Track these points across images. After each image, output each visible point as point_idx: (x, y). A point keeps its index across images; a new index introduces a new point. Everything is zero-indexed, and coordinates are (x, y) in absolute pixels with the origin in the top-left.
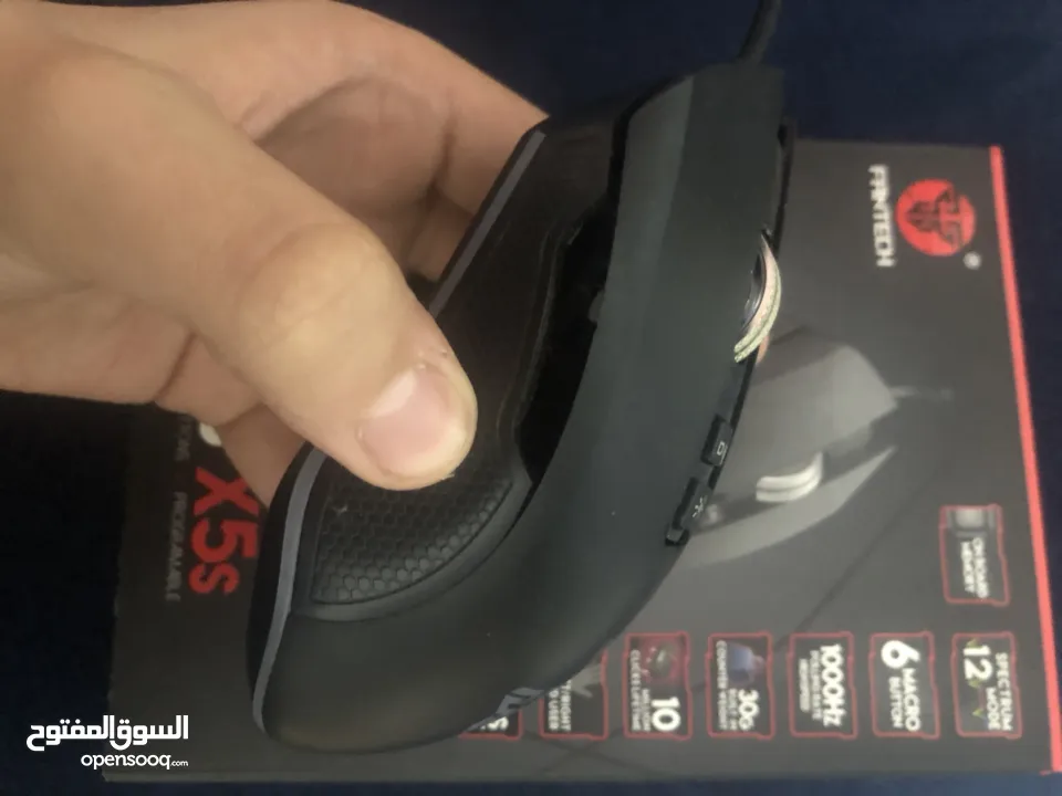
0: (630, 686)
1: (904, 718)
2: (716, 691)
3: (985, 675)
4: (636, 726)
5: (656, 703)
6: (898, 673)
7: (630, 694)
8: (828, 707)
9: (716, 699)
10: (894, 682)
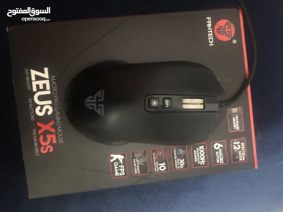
0: (153, 161)
1: (220, 161)
2: (174, 160)
3: (238, 149)
4: (156, 170)
5: (160, 165)
6: (218, 150)
7: (153, 163)
8: (202, 160)
9: (174, 162)
10: (217, 153)
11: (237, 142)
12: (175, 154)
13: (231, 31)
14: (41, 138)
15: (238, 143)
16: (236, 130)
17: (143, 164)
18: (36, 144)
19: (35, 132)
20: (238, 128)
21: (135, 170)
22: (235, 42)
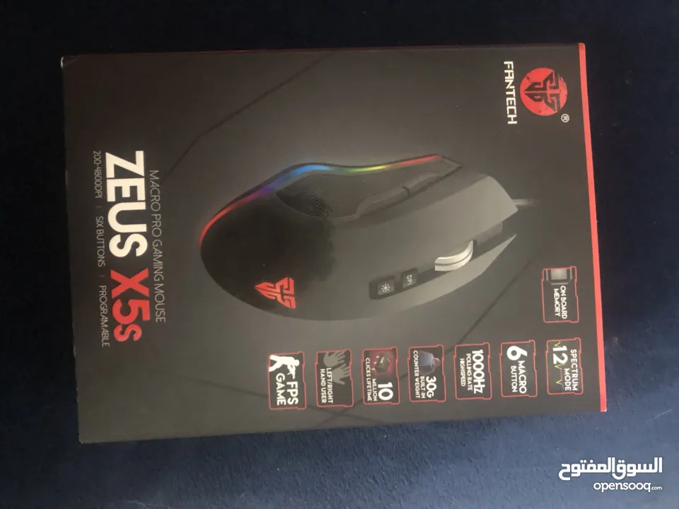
0: (366, 377)
1: (518, 387)
2: (413, 378)
3: (563, 362)
4: (369, 398)
5: (380, 386)
6: (516, 363)
7: (365, 382)
8: (477, 383)
9: (413, 382)
10: (514, 368)
11: (561, 345)
12: (416, 364)
13: (557, 96)
14: (118, 306)
15: (565, 348)
16: (560, 318)
17: (343, 383)
18: (105, 320)
19: (103, 293)
20: (565, 314)
21: (323, 396)
22: (566, 118)
